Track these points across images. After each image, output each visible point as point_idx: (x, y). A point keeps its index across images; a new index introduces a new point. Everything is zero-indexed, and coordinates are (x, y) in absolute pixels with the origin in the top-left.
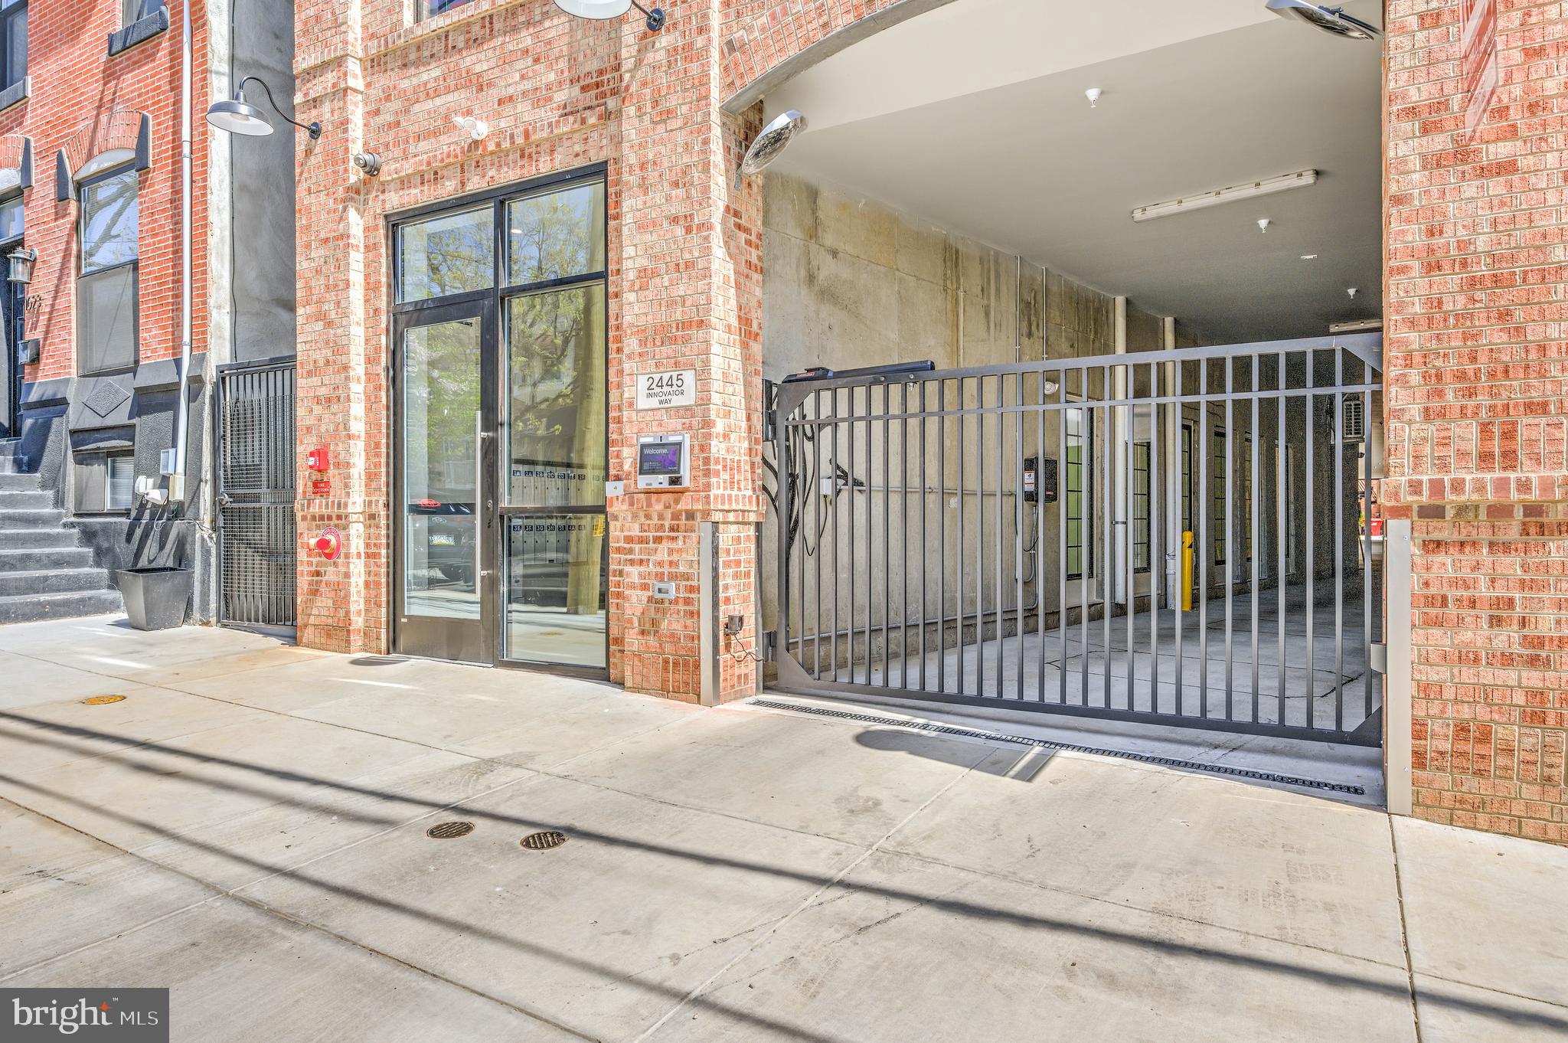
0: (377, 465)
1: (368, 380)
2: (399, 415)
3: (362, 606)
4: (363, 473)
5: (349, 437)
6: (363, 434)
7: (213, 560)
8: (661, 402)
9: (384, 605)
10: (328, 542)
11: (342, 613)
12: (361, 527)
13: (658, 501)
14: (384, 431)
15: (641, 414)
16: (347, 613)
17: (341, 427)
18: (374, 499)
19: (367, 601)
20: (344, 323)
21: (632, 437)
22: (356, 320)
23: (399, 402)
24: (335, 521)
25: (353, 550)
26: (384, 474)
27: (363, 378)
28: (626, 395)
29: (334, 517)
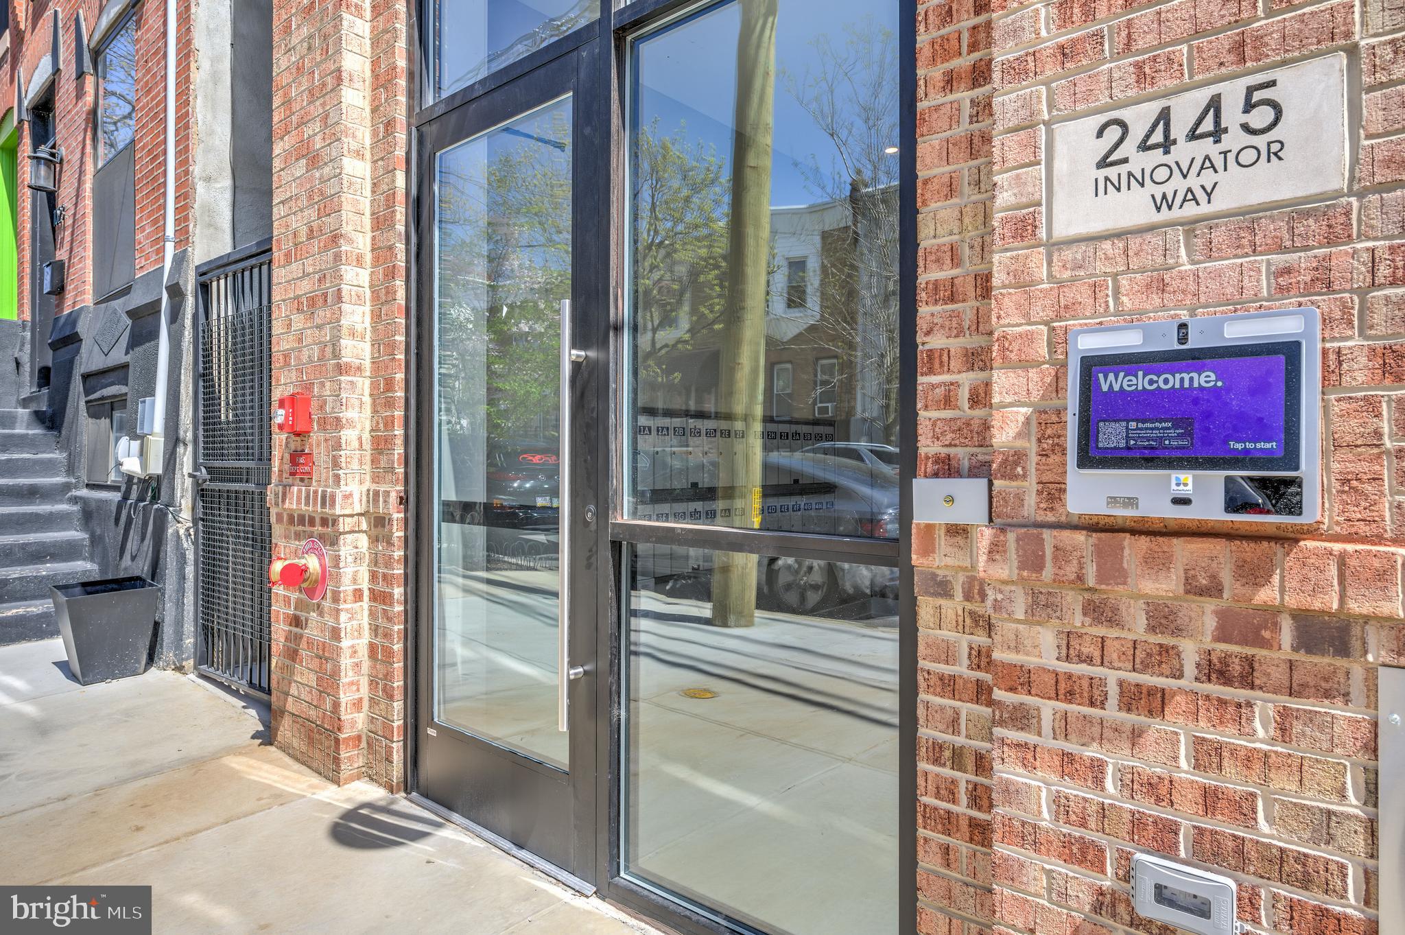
0: (389, 423)
1: (376, 261)
2: (425, 325)
3: (365, 691)
4: (366, 436)
5: (341, 369)
6: (367, 364)
7: (190, 570)
8: (1162, 203)
9: (398, 695)
10: (304, 570)
11: (328, 706)
12: (363, 541)
13: (1156, 563)
14: (401, 356)
15: (1068, 254)
16: (336, 705)
17: (329, 350)
18: (382, 488)
19: (373, 683)
20: (334, 154)
21: (1029, 338)
22: (354, 146)
23: (426, 298)
24: (318, 529)
25: (347, 587)
26: (399, 441)
27: (368, 257)
28: (1004, 198)
29: (318, 521)
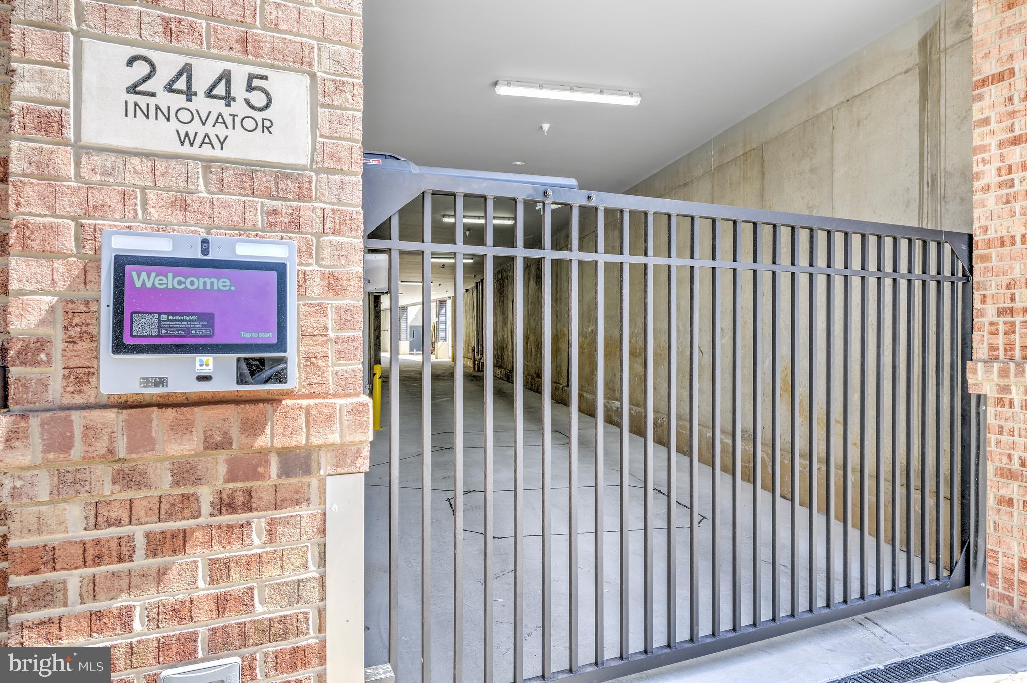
8: (185, 139)
15: (98, 160)
28: (25, 88)
